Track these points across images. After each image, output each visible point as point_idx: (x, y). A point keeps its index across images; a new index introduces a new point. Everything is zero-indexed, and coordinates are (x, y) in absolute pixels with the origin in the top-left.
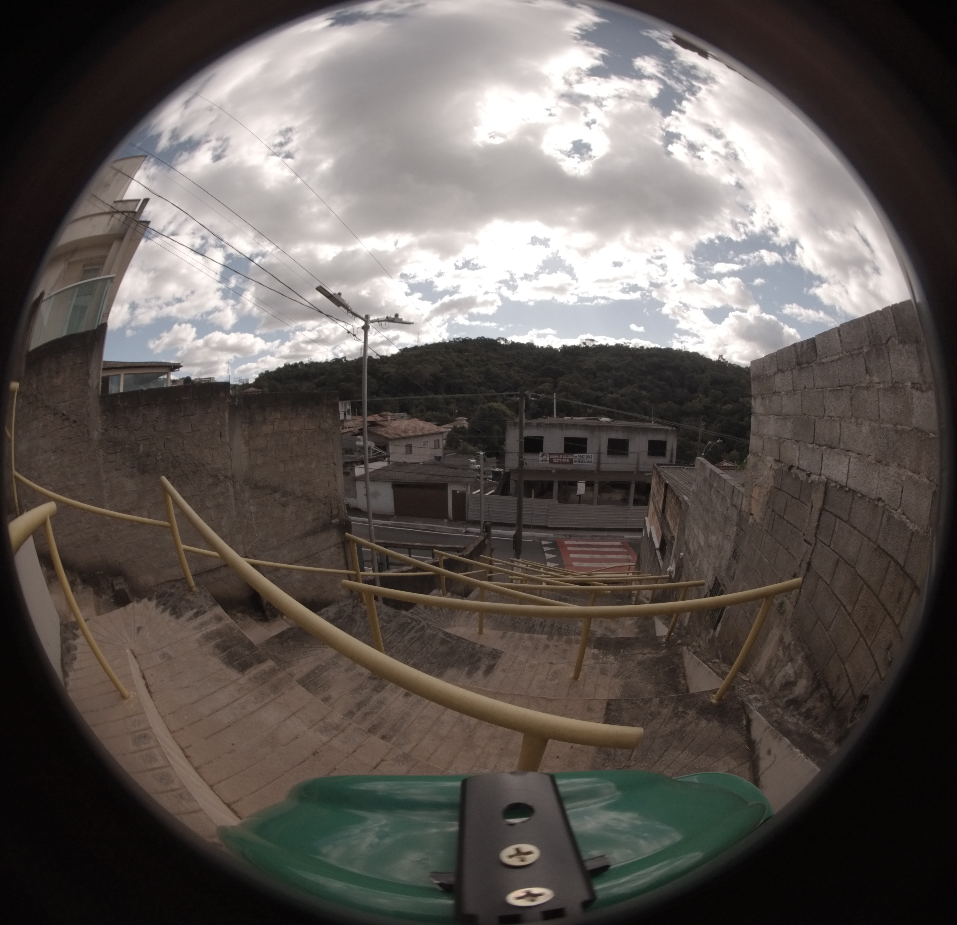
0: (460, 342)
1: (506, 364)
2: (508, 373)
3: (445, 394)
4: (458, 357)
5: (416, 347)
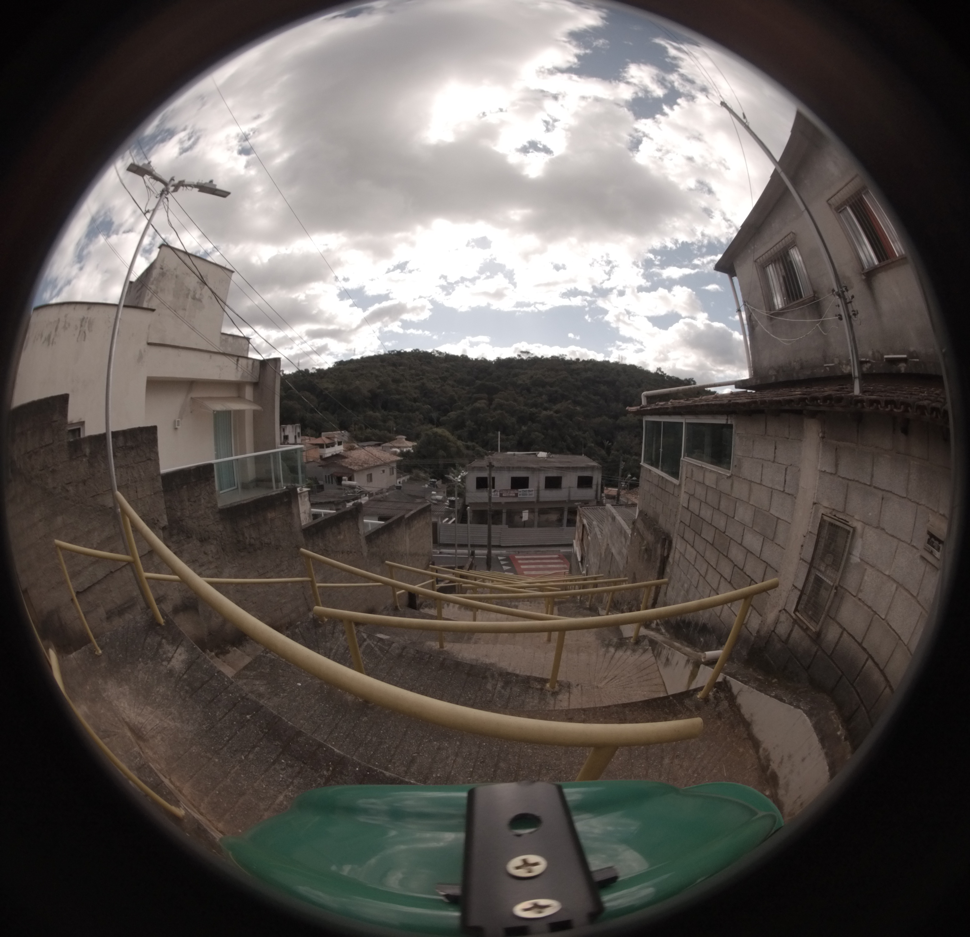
0: (395, 354)
1: (440, 378)
2: (443, 387)
3: (383, 411)
4: (394, 371)
5: (352, 361)
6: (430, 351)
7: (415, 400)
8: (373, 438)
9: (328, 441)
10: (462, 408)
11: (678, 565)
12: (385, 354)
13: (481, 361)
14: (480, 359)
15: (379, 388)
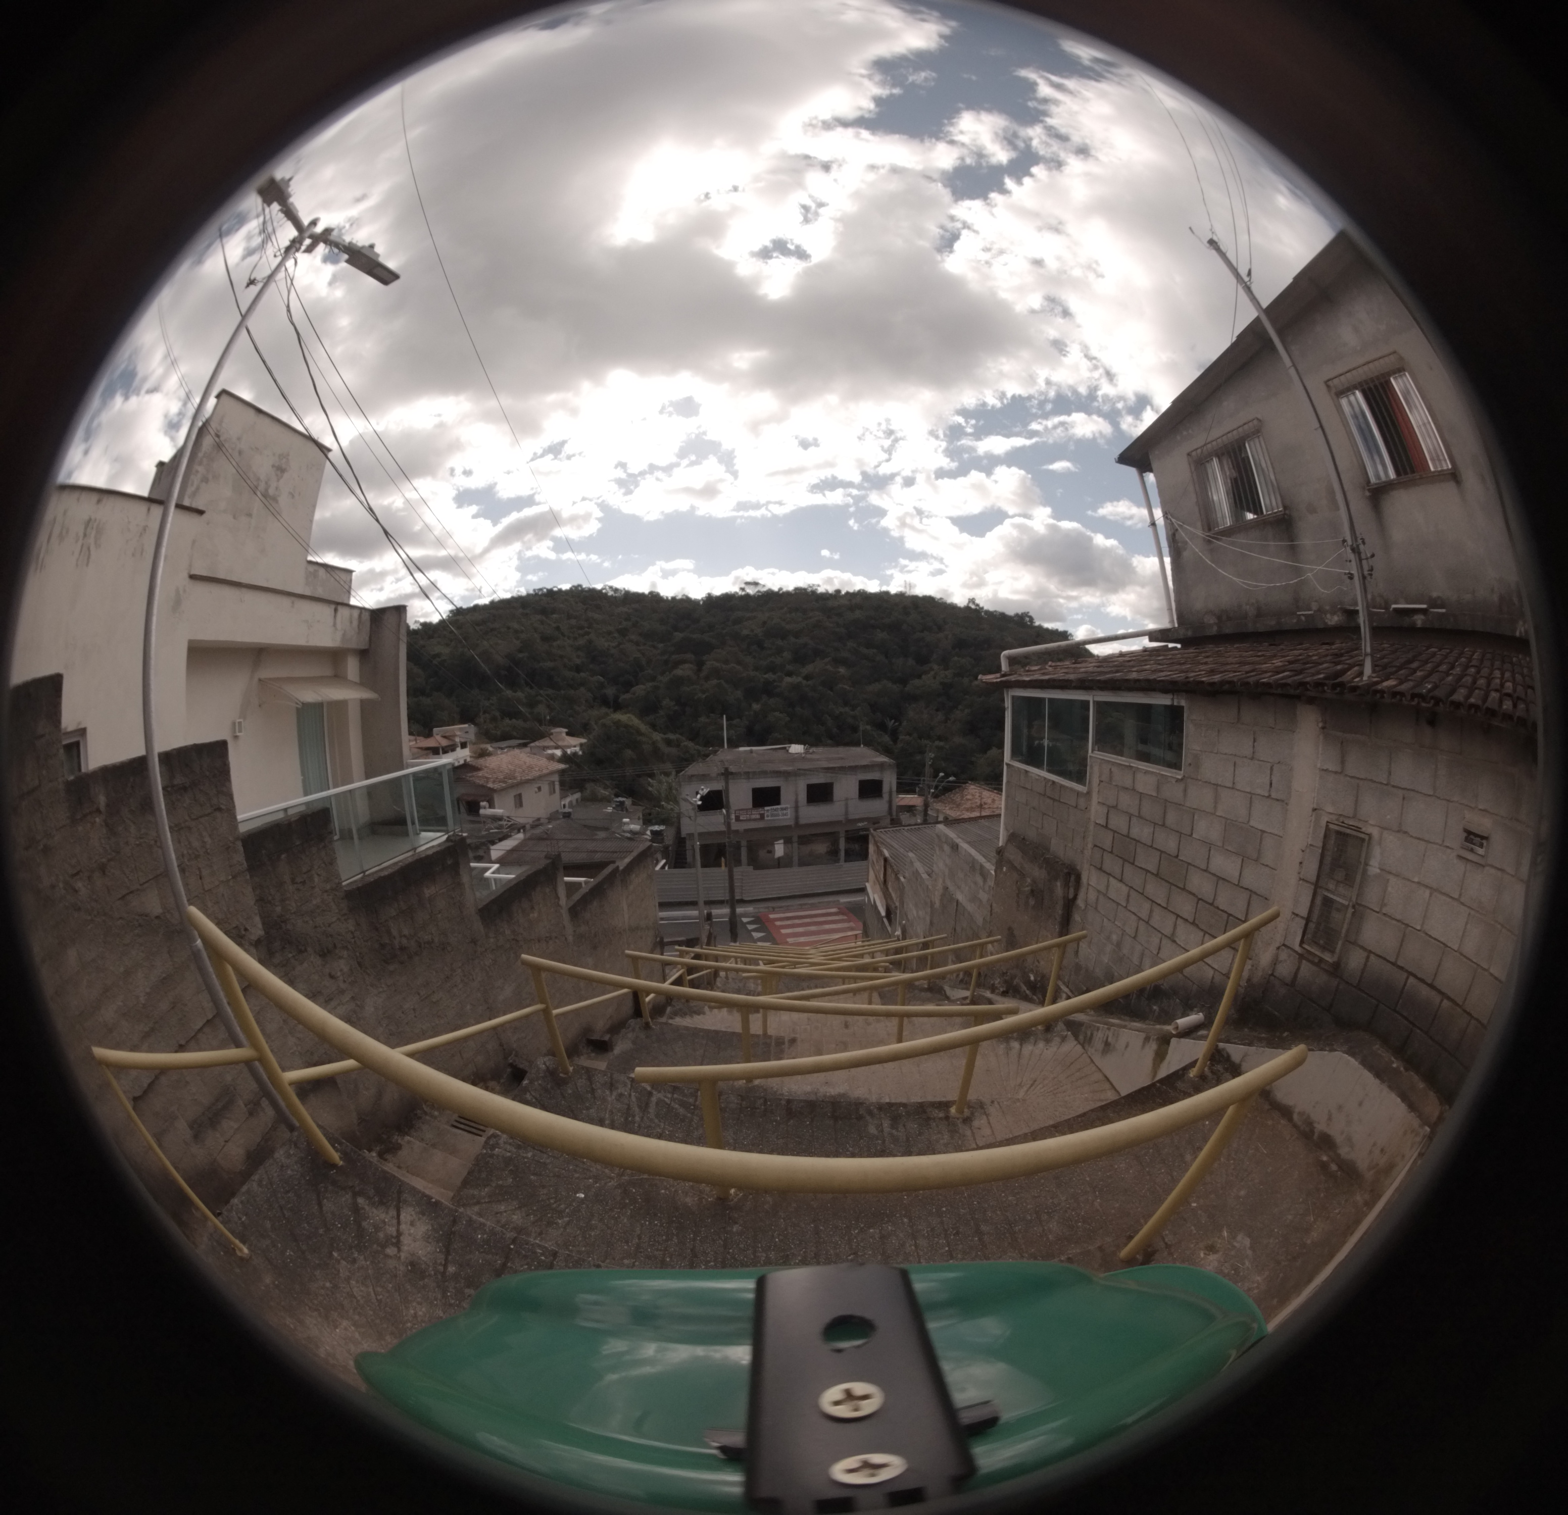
0: (544, 595)
1: (617, 631)
2: (621, 647)
3: (527, 689)
4: (542, 622)
5: (476, 607)
6: (599, 587)
7: (578, 669)
8: (515, 734)
9: (445, 743)
10: (653, 679)
11: (1096, 908)
12: (528, 595)
13: (682, 600)
14: (679, 597)
15: (520, 651)
